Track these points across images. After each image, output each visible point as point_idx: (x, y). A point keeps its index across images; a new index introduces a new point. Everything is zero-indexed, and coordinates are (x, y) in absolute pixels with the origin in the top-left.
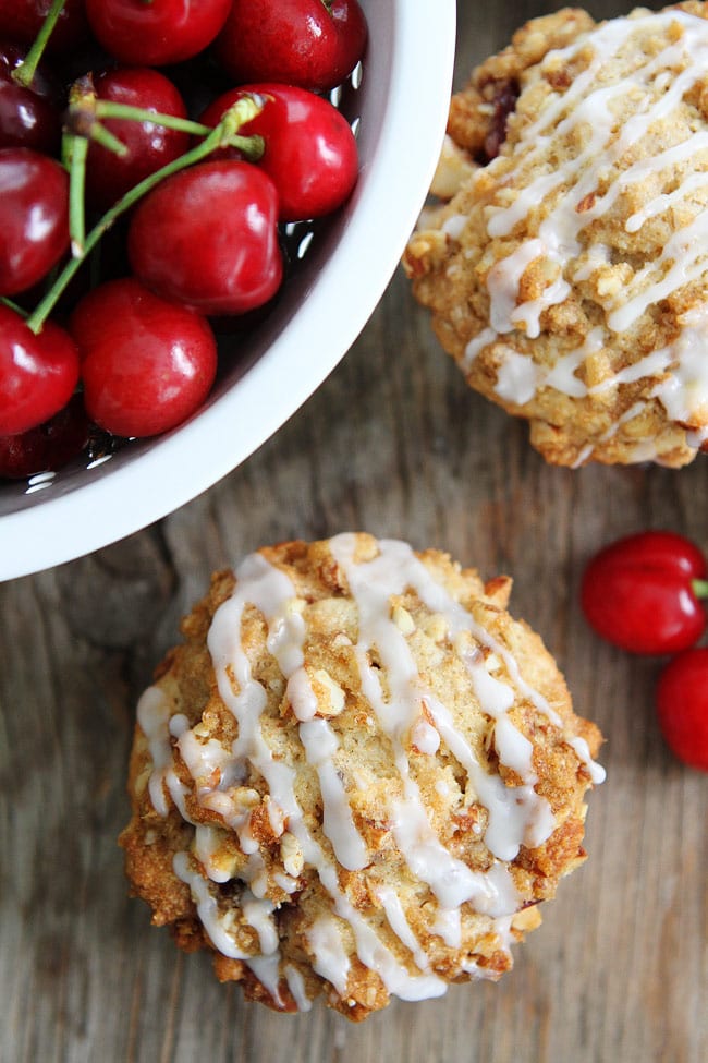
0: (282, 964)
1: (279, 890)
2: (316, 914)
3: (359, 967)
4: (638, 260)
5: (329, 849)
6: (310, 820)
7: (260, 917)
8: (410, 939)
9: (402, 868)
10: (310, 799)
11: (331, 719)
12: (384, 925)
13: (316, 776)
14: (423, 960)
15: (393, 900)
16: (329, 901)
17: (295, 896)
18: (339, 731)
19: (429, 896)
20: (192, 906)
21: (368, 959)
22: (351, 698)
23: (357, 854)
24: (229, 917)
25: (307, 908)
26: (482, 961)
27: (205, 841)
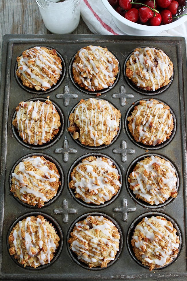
0: (91, 86)
1: (90, 77)
2: (94, 79)
3: (99, 84)
4: (99, 124)
5: (95, 72)
6: (92, 69)
7: (89, 81)
8: (104, 80)
9: (102, 73)
10: (92, 67)
11: (92, 59)
12: (101, 79)
13: (92, 65)
14: (105, 82)
15: (102, 76)
16: (95, 77)
17: (92, 77)
18: (93, 61)
19: (105, 75)
20: (82, 81)
21: (100, 83)
22: (94, 58)
23: (97, 71)
24: (86, 81)
25: (93, 79)
26: (111, 82)
27: (82, 73)
